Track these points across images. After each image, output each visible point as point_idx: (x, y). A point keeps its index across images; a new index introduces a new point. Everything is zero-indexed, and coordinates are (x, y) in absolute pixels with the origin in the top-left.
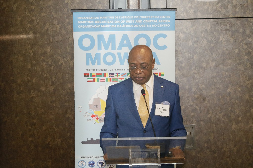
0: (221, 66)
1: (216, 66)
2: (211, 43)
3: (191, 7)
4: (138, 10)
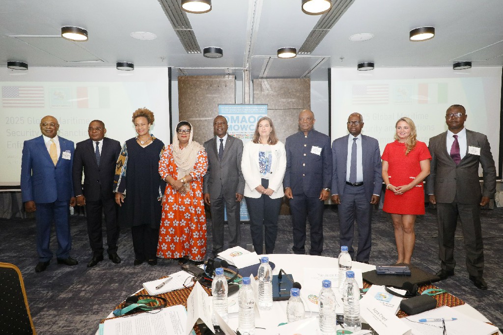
0: (287, 132)
1: (285, 132)
2: (282, 121)
3: (273, 104)
4: (249, 104)
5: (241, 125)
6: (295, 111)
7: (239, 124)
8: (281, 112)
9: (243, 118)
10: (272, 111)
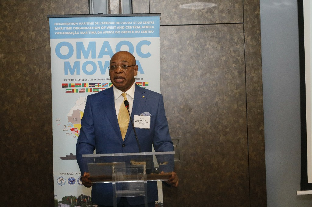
0: (208, 75)
1: (203, 75)
2: (197, 50)
3: (175, 13)
4: (120, 15)
5: (100, 63)
6: (225, 28)
7: (96, 61)
8: (194, 31)
9: (103, 48)
10: (173, 29)
